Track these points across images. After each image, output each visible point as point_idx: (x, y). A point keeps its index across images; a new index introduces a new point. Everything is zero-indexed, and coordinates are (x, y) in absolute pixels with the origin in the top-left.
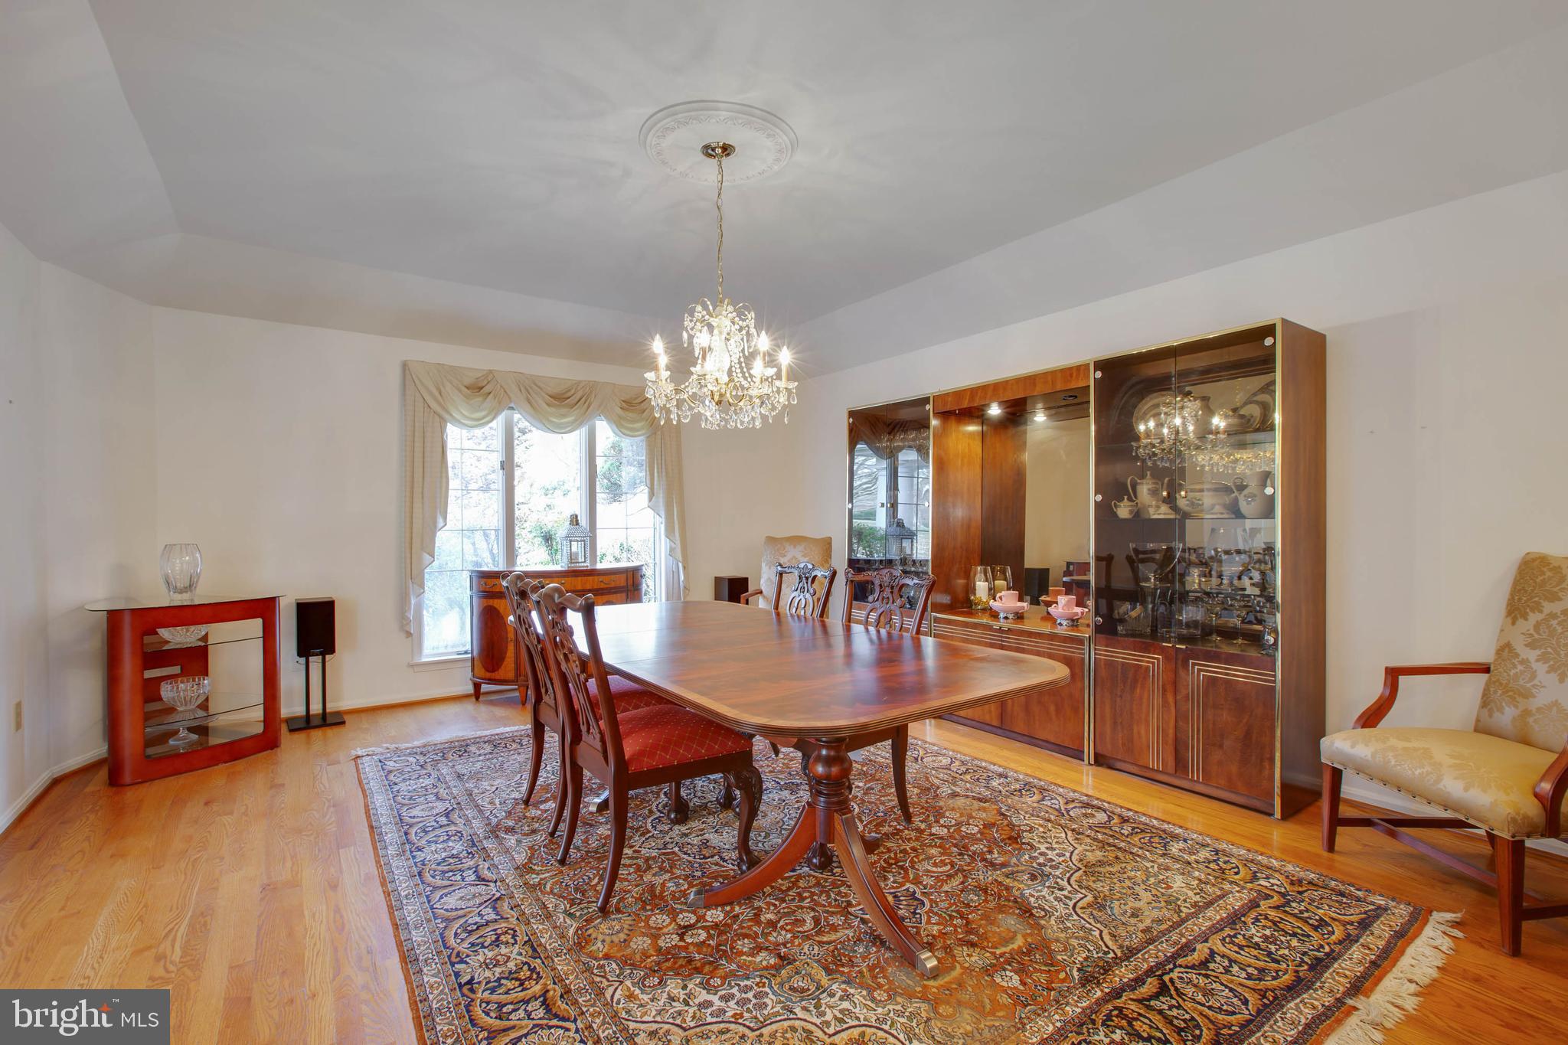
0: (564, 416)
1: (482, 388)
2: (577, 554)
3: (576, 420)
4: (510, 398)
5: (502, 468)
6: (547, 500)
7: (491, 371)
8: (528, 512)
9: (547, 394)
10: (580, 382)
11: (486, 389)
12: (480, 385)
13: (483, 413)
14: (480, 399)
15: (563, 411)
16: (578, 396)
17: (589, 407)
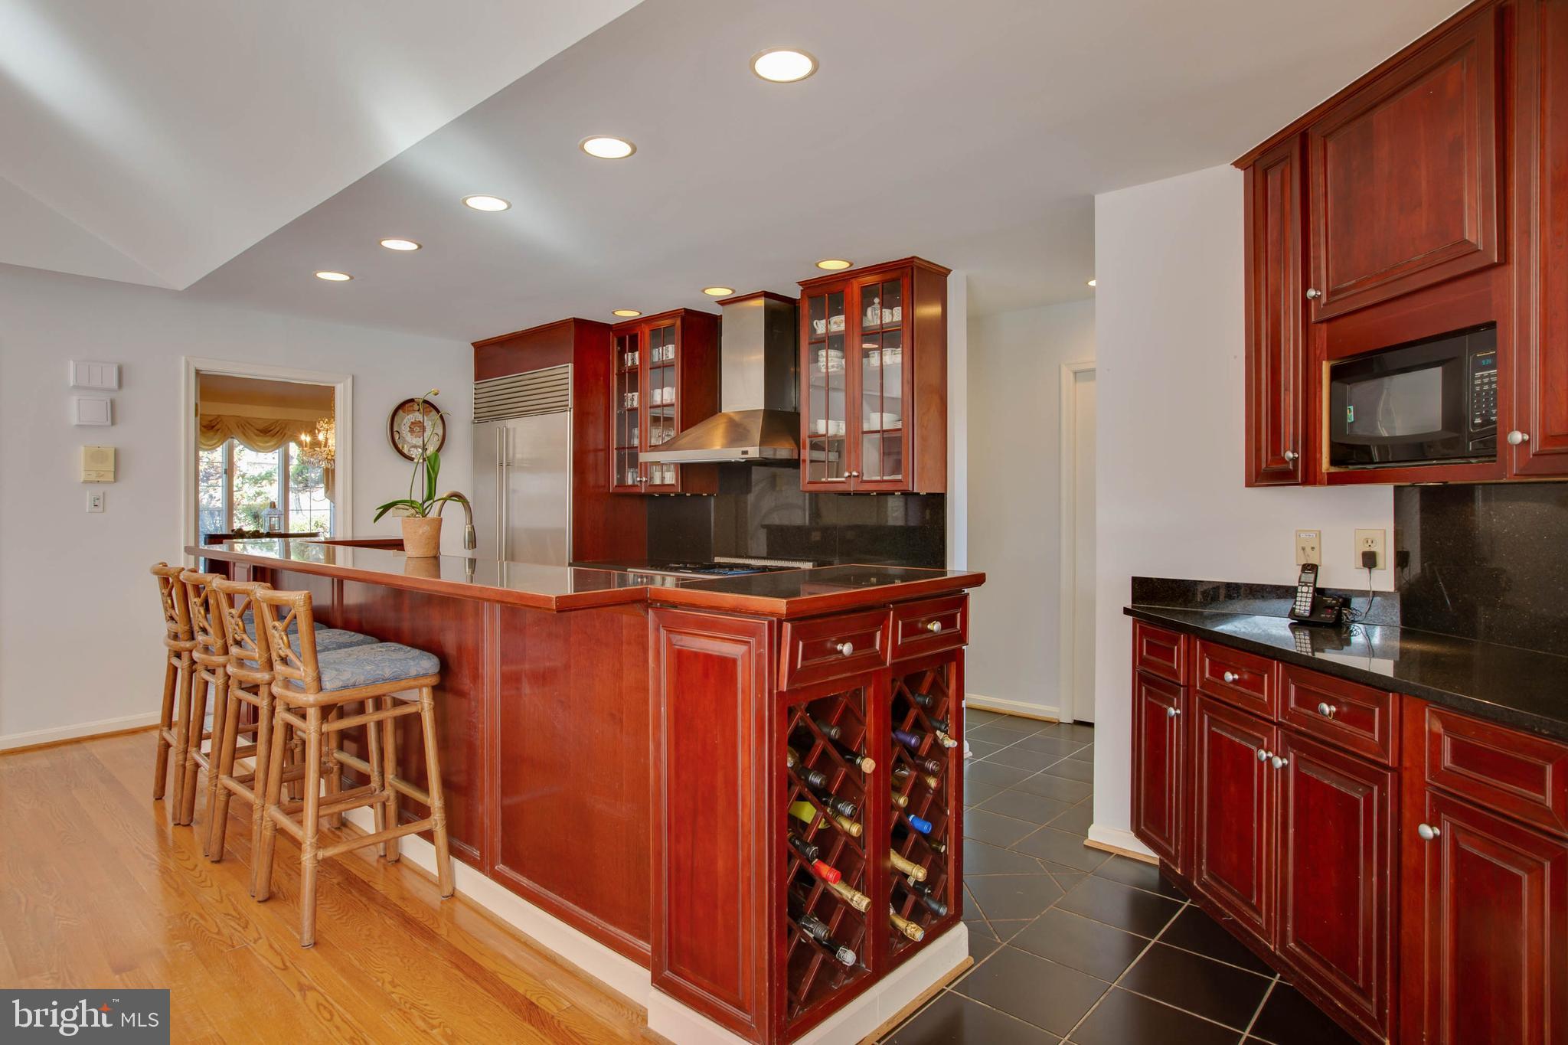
0: (267, 442)
1: (213, 427)
2: (274, 525)
3: (275, 444)
4: (231, 431)
5: (226, 473)
6: (256, 489)
7: (219, 416)
8: (240, 498)
9: (257, 430)
10: (277, 421)
11: (216, 428)
12: (213, 425)
13: (215, 441)
14: (212, 433)
15: (266, 439)
16: (278, 429)
17: (284, 436)
